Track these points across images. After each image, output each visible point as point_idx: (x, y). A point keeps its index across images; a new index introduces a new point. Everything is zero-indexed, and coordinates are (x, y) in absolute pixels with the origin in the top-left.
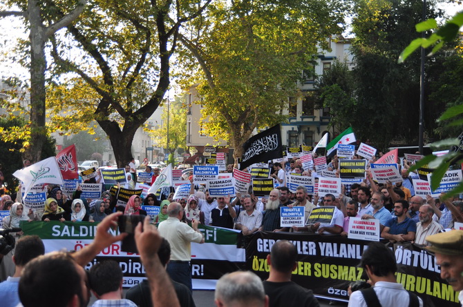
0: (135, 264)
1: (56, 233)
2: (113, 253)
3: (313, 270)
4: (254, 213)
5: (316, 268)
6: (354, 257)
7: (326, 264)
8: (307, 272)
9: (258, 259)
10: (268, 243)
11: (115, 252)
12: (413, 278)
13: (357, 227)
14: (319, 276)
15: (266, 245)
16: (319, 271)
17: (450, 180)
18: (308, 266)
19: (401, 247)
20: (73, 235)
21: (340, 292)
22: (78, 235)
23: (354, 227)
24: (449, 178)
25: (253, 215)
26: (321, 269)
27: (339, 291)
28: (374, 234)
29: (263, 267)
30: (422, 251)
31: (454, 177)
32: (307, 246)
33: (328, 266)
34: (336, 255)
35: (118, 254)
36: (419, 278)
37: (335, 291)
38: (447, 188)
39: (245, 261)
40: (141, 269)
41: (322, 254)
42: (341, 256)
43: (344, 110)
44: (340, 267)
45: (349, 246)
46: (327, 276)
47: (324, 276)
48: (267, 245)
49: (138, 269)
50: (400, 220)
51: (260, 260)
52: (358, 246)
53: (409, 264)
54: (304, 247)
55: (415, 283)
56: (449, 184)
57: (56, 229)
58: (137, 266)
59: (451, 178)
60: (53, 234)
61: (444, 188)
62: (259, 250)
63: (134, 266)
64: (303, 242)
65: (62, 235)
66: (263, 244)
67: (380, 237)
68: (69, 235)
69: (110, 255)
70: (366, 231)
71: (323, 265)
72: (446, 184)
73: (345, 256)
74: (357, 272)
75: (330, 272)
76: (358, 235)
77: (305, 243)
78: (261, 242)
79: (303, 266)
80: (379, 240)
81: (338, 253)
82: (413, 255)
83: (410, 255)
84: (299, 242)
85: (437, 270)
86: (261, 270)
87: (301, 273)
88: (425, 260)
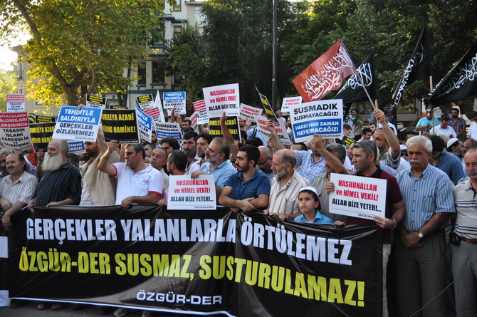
3: (113, 264)
4: (20, 179)
5: (118, 261)
6: (177, 239)
7: (133, 253)
8: (105, 268)
9: (27, 252)
10: (41, 225)
12: (268, 267)
13: (183, 191)
14: (123, 273)
15: (38, 229)
16: (122, 265)
17: (325, 114)
18: (104, 257)
19: (250, 219)
21: (154, 297)
23: (177, 191)
24: (323, 111)
25: (19, 182)
26: (125, 262)
27: (153, 294)
29: (36, 265)
30: (278, 225)
31: (332, 111)
32: (103, 226)
33: (136, 256)
34: (149, 239)
36: (275, 268)
37: (147, 296)
38: (318, 127)
39: (7, 257)
41: (127, 238)
42: (157, 239)
43: (195, 73)
44: (156, 257)
45: (169, 221)
46: (135, 273)
47: (131, 273)
48: (40, 229)
50: (247, 177)
51: (30, 253)
52: (184, 222)
53: (262, 246)
54: (99, 230)
55: (271, 276)
56: (323, 121)
59: (327, 111)
61: (315, 128)
62: (29, 238)
64: (97, 221)
66: (34, 227)
67: (218, 204)
70: (196, 195)
71: (130, 256)
72: (319, 121)
73: (164, 239)
74: (182, 263)
75: (141, 266)
76: (185, 202)
77: (99, 222)
78: (32, 225)
79: (97, 259)
80: (215, 209)
81: (152, 233)
82: (266, 232)
83: (262, 232)
84: (90, 222)
85: (300, 255)
86: (32, 269)
87: (94, 271)
88: (283, 241)
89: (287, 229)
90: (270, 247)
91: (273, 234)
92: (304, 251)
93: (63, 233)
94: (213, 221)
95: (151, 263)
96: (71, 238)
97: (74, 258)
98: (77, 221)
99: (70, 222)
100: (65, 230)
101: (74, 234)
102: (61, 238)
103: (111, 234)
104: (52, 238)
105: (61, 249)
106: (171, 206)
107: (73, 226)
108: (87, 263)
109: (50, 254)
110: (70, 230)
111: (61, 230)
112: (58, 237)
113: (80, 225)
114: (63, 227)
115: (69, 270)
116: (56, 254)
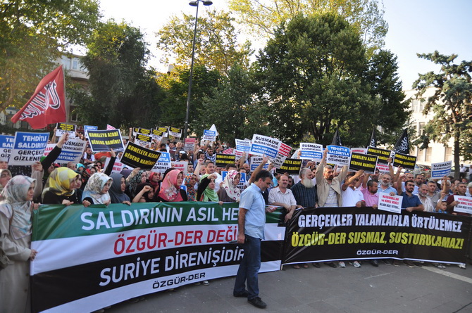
0: (182, 256)
1: (88, 225)
2: (159, 246)
3: (347, 238)
5: (350, 236)
6: (380, 224)
8: (343, 241)
9: (299, 235)
11: (162, 243)
13: (385, 201)
14: (351, 243)
15: (308, 221)
16: (352, 238)
18: (344, 235)
19: (416, 215)
20: (114, 226)
22: (120, 225)
23: (383, 200)
27: (365, 251)
28: (397, 207)
29: (303, 242)
30: (431, 217)
32: (346, 218)
33: (359, 233)
34: (367, 224)
35: (165, 245)
37: (362, 252)
39: (283, 239)
40: (187, 262)
41: (357, 224)
44: (368, 234)
45: (377, 215)
46: (357, 242)
49: (185, 261)
51: (301, 235)
52: (384, 216)
54: (343, 220)
57: (87, 217)
58: (184, 258)
60: (84, 228)
62: (300, 226)
63: (181, 259)
65: (98, 228)
66: (305, 220)
68: (108, 227)
69: (156, 248)
70: (391, 204)
71: (356, 233)
73: (374, 225)
74: (381, 235)
75: (361, 238)
76: (386, 207)
77: (344, 216)
78: (304, 218)
79: (339, 236)
80: (400, 212)
82: (424, 221)
83: (422, 221)
84: (339, 216)
85: (441, 229)
86: (300, 244)
87: (337, 243)
88: (433, 223)
89: (435, 218)
90: (426, 227)
91: (428, 221)
92: (444, 227)
93: (323, 223)
94: (397, 216)
95: (366, 237)
96: (327, 225)
97: (327, 237)
98: (332, 216)
99: (328, 216)
100: (324, 221)
101: (329, 223)
102: (321, 226)
103: (349, 223)
104: (316, 226)
105: (320, 232)
106: (380, 208)
107: (329, 218)
108: (334, 239)
109: (313, 235)
110: (327, 220)
111: (322, 221)
112: (320, 225)
113: (333, 217)
114: (323, 219)
115: (322, 244)
116: (317, 235)
